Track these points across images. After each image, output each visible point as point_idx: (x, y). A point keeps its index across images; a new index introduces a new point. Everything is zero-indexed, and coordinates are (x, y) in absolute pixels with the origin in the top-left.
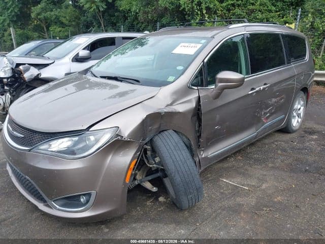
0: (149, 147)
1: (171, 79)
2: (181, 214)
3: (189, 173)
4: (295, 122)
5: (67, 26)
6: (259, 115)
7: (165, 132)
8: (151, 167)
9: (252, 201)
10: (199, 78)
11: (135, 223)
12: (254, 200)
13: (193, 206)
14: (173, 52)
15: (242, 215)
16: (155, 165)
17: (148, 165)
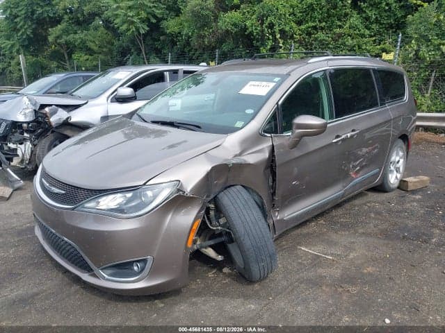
0: (212, 206)
1: (239, 124)
2: (250, 287)
3: (261, 236)
4: (393, 179)
5: (95, 53)
6: (346, 169)
7: (232, 188)
8: (214, 230)
9: (337, 272)
10: (273, 123)
11: (195, 297)
12: (339, 271)
13: (265, 278)
14: (241, 92)
15: (324, 288)
16: (219, 228)
17: (211, 227)
